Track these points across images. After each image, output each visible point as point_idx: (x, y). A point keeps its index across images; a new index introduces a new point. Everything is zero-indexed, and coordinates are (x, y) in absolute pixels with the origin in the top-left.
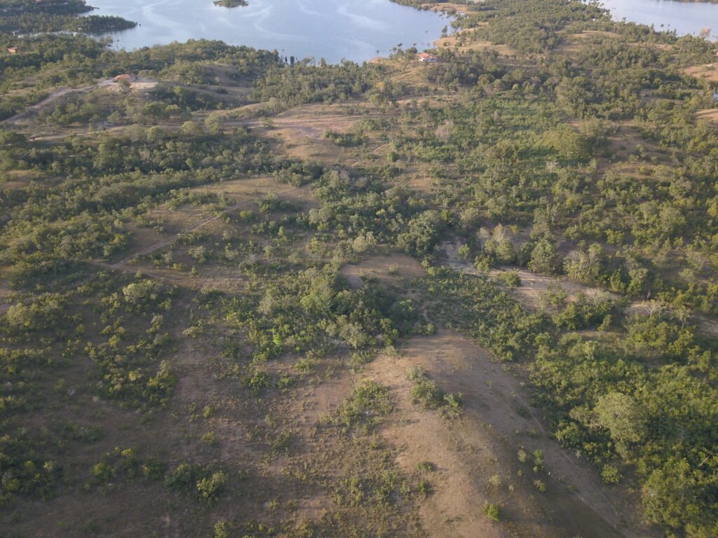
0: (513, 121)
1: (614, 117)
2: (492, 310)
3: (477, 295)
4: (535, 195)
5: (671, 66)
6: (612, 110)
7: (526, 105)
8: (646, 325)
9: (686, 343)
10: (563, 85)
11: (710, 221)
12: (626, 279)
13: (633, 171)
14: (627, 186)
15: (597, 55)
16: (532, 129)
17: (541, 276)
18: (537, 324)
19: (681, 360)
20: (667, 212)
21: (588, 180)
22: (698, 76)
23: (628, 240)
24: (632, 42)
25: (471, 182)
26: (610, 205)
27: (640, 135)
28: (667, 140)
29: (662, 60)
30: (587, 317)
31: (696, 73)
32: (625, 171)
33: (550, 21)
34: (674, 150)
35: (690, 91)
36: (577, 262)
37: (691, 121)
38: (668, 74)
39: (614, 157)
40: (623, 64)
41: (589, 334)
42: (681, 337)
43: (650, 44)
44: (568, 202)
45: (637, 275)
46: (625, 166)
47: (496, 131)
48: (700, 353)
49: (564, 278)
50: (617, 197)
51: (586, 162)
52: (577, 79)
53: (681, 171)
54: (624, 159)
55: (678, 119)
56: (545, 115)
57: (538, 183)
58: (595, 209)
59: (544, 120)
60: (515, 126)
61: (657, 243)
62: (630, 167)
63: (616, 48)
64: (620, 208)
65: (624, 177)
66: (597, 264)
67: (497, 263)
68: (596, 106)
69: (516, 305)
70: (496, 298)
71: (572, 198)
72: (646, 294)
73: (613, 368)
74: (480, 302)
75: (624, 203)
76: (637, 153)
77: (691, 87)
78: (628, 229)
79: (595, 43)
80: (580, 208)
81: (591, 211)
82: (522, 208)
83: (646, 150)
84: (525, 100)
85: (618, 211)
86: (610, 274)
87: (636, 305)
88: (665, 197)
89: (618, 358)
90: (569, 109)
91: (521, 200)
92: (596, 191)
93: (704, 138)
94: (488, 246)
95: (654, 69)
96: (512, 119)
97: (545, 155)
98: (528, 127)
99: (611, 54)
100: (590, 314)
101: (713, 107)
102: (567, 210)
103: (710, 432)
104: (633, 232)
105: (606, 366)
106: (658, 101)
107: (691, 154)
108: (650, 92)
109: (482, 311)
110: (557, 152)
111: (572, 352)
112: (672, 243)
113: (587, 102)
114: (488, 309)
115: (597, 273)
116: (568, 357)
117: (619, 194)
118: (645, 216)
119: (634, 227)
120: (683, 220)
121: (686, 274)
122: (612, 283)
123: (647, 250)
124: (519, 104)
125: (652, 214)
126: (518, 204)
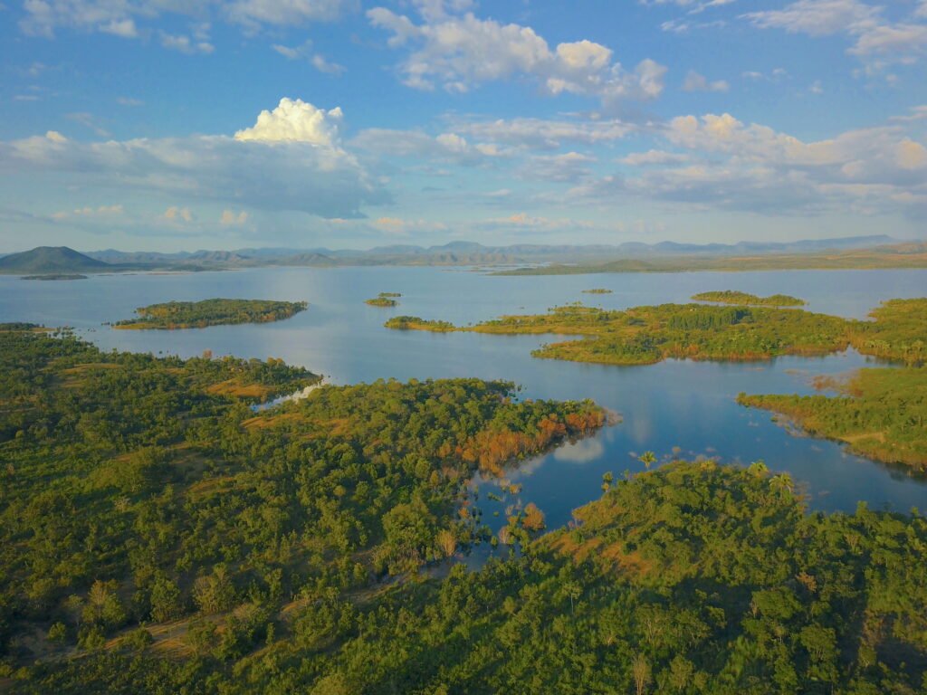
0: (38, 471)
1: (162, 443)
2: (135, 682)
3: (106, 673)
4: (116, 542)
5: (193, 387)
6: (157, 436)
7: (46, 451)
8: (309, 616)
9: (351, 615)
10: (84, 421)
11: (309, 509)
12: (265, 588)
13: (213, 487)
14: (216, 502)
15: (106, 387)
16: (73, 473)
17: (171, 623)
18: (199, 669)
19: (353, 633)
20: (267, 513)
21: (171, 507)
22: (223, 392)
23: (245, 550)
24: (139, 370)
25: (18, 553)
26: (210, 524)
27: (200, 453)
28: (230, 452)
29: (181, 383)
30: (250, 635)
31: (220, 390)
32: (205, 489)
33: (24, 359)
34: (243, 458)
35: (224, 406)
36: (208, 589)
37: (241, 430)
38: (194, 395)
39: (187, 478)
40: (141, 391)
41: (259, 653)
42: (344, 612)
43: (160, 369)
44: (161, 536)
45: (273, 580)
46: (203, 485)
47: (21, 487)
48: (366, 617)
49: (199, 614)
50: (212, 514)
51: (159, 491)
52: (99, 413)
53: (259, 475)
54: (199, 479)
55: (229, 431)
56: (78, 457)
57: (113, 527)
58: (196, 533)
59: (80, 463)
60: (44, 476)
61: (274, 543)
62: (208, 484)
63: (125, 376)
64: (221, 524)
65: (209, 495)
66: (230, 583)
67: (109, 629)
68: (135, 435)
69: (162, 663)
70: (132, 667)
71: (163, 531)
72: (288, 595)
73: (301, 670)
74: (114, 679)
75: (222, 518)
76: (209, 469)
77: (222, 403)
78: (240, 541)
79: (98, 375)
80: (177, 538)
81: (192, 537)
82: (108, 561)
83: (216, 465)
84: (41, 446)
85: (220, 528)
86: (247, 589)
87: (287, 609)
88: (258, 501)
89: (301, 659)
90: (106, 444)
91: (102, 552)
92: (185, 516)
93: (262, 443)
94: (88, 614)
95: (178, 392)
96: (35, 470)
97: (104, 497)
98: (64, 473)
99: (124, 385)
100: (252, 631)
101: (253, 417)
102: (165, 543)
103: (409, 677)
104: (246, 541)
105: (293, 672)
106: (200, 420)
107: (259, 457)
108: (186, 414)
109: (123, 688)
110: (119, 489)
111: (253, 677)
112: (287, 537)
113: (125, 433)
114: (129, 682)
115: (233, 592)
116: (251, 685)
117: (212, 512)
118: (250, 523)
119: (246, 536)
120: (286, 515)
121: (315, 560)
122: (252, 597)
123: (268, 554)
124: (35, 452)
125: (255, 520)
126: (101, 557)
